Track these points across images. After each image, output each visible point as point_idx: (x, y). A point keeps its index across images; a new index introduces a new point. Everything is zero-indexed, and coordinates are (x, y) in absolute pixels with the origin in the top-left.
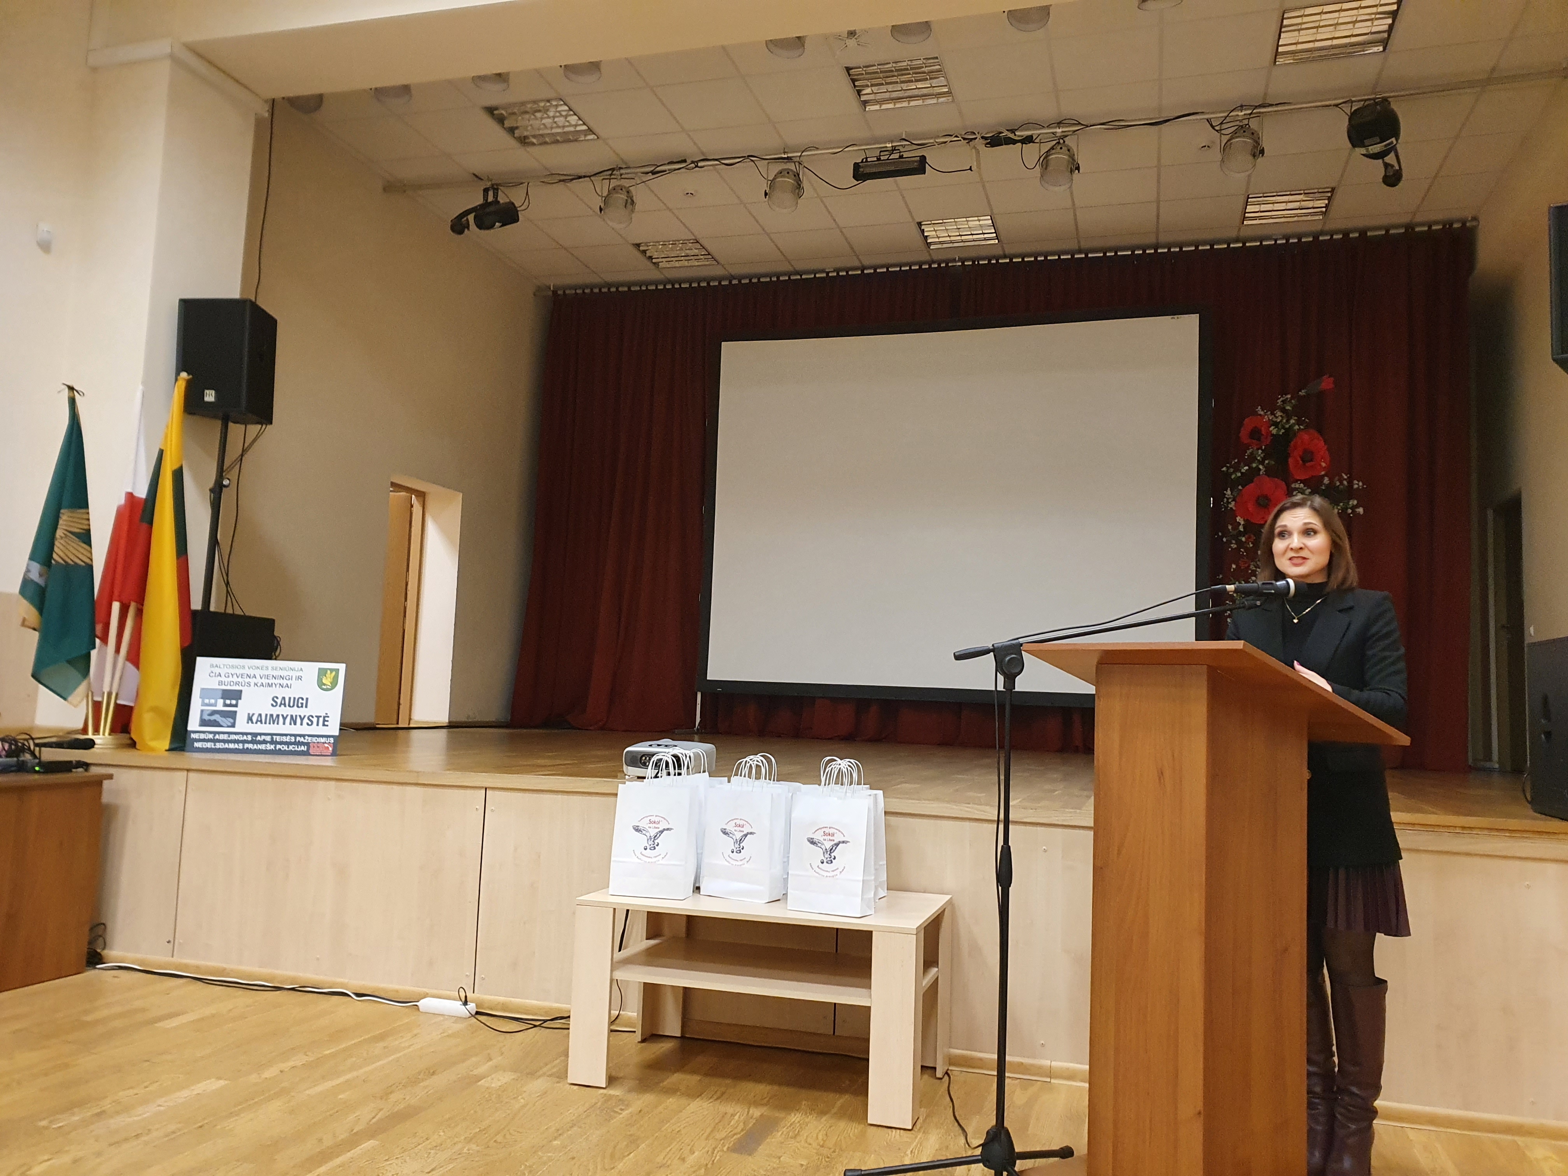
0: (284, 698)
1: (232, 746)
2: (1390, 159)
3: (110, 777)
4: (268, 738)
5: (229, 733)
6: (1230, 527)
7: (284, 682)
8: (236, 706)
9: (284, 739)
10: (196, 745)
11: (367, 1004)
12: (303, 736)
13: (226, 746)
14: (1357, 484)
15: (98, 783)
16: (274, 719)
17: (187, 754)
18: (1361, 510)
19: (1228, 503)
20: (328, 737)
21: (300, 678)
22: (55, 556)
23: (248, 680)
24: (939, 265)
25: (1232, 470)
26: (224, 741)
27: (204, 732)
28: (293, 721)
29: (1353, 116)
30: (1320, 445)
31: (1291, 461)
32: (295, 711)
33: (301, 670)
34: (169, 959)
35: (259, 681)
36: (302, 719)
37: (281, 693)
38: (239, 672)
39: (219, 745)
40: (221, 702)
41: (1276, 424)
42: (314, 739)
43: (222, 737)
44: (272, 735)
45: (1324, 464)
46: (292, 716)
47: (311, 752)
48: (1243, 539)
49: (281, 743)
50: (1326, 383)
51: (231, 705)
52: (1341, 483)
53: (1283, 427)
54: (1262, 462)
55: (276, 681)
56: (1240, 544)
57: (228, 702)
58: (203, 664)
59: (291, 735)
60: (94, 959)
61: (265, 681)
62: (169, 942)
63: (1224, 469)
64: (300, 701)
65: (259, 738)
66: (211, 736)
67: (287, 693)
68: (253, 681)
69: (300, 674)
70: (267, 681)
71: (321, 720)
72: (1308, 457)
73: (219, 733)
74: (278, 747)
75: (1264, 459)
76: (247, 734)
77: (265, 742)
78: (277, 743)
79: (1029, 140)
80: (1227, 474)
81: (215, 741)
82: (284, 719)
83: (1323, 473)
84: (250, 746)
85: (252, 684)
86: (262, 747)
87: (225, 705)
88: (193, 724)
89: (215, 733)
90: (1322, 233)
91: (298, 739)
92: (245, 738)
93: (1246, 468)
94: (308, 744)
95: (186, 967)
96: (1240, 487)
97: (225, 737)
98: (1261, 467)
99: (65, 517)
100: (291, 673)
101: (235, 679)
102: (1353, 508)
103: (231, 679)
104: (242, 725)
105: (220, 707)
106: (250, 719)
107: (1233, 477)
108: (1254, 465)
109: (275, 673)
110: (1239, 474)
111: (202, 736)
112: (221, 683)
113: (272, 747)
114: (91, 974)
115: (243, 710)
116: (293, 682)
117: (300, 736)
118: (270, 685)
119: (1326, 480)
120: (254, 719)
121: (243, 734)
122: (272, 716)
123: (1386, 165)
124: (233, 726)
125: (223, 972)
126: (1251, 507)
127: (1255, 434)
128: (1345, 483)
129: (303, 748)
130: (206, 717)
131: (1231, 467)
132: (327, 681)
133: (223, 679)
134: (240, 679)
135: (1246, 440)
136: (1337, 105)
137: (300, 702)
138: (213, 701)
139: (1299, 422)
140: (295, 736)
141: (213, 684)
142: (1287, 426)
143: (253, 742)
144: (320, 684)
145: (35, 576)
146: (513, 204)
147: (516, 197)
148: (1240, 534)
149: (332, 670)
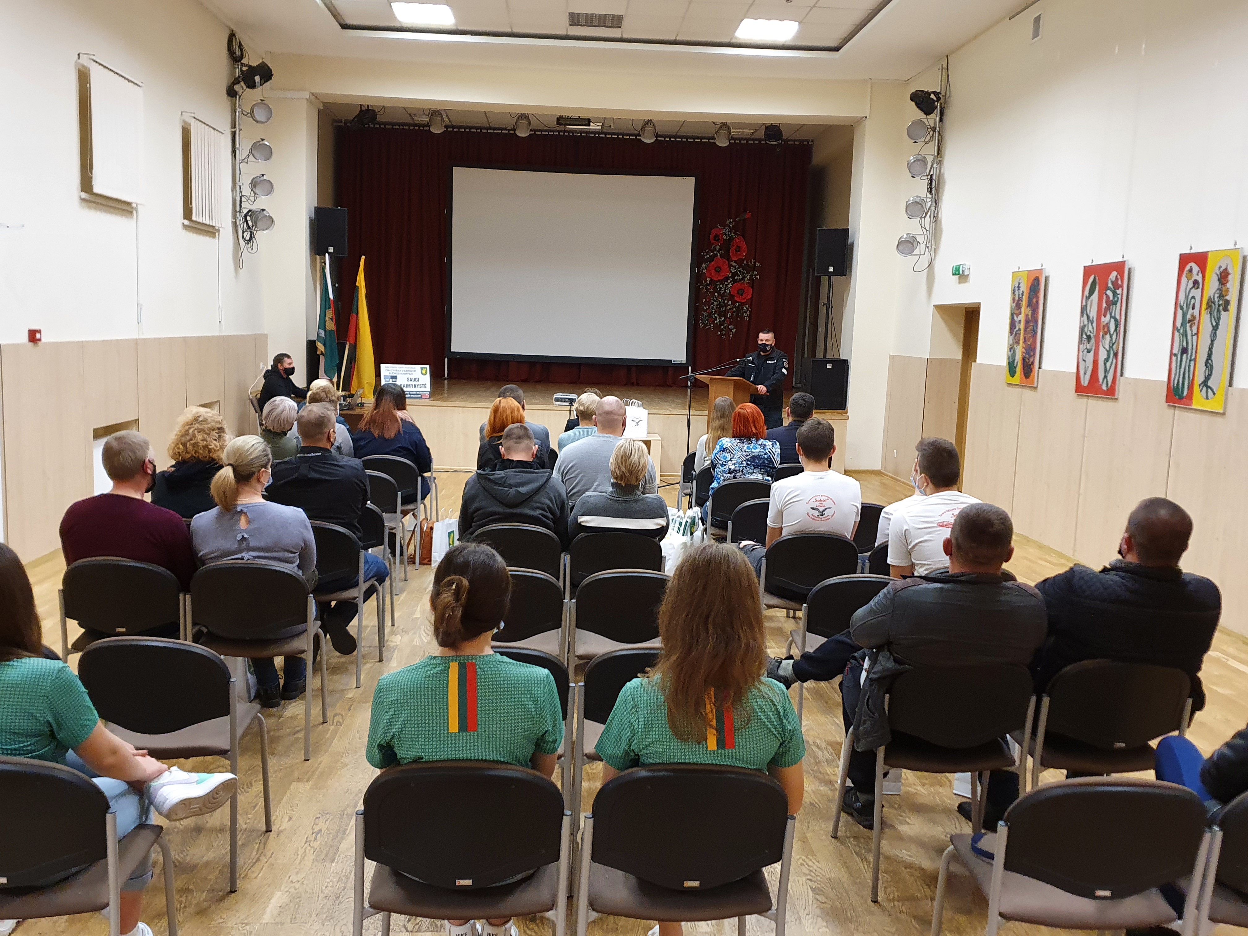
6: (704, 281)
7: (410, 372)
8: (396, 381)
12: (419, 392)
18: (758, 277)
19: (703, 270)
20: (427, 391)
23: (398, 372)
25: (706, 254)
30: (743, 245)
31: (731, 251)
32: (415, 383)
33: (415, 368)
35: (402, 372)
40: (390, 381)
42: (422, 393)
45: (744, 254)
47: (422, 397)
48: (709, 287)
50: (747, 215)
52: (751, 264)
56: (708, 290)
57: (393, 380)
58: (383, 366)
63: (702, 254)
67: (412, 376)
71: (424, 386)
72: (738, 250)
75: (720, 250)
80: (704, 256)
83: (744, 258)
85: (400, 374)
93: (712, 254)
94: (420, 395)
96: (709, 263)
98: (718, 254)
100: (411, 369)
101: (395, 371)
102: (755, 275)
108: (715, 253)
109: (406, 370)
110: (709, 256)
116: (413, 373)
118: (406, 374)
119: (745, 262)
126: (713, 271)
127: (716, 237)
132: (424, 372)
133: (390, 372)
135: (713, 242)
137: (417, 380)
138: (387, 381)
139: (735, 234)
141: (387, 374)
142: (730, 235)
144: (422, 373)
149: (425, 368)
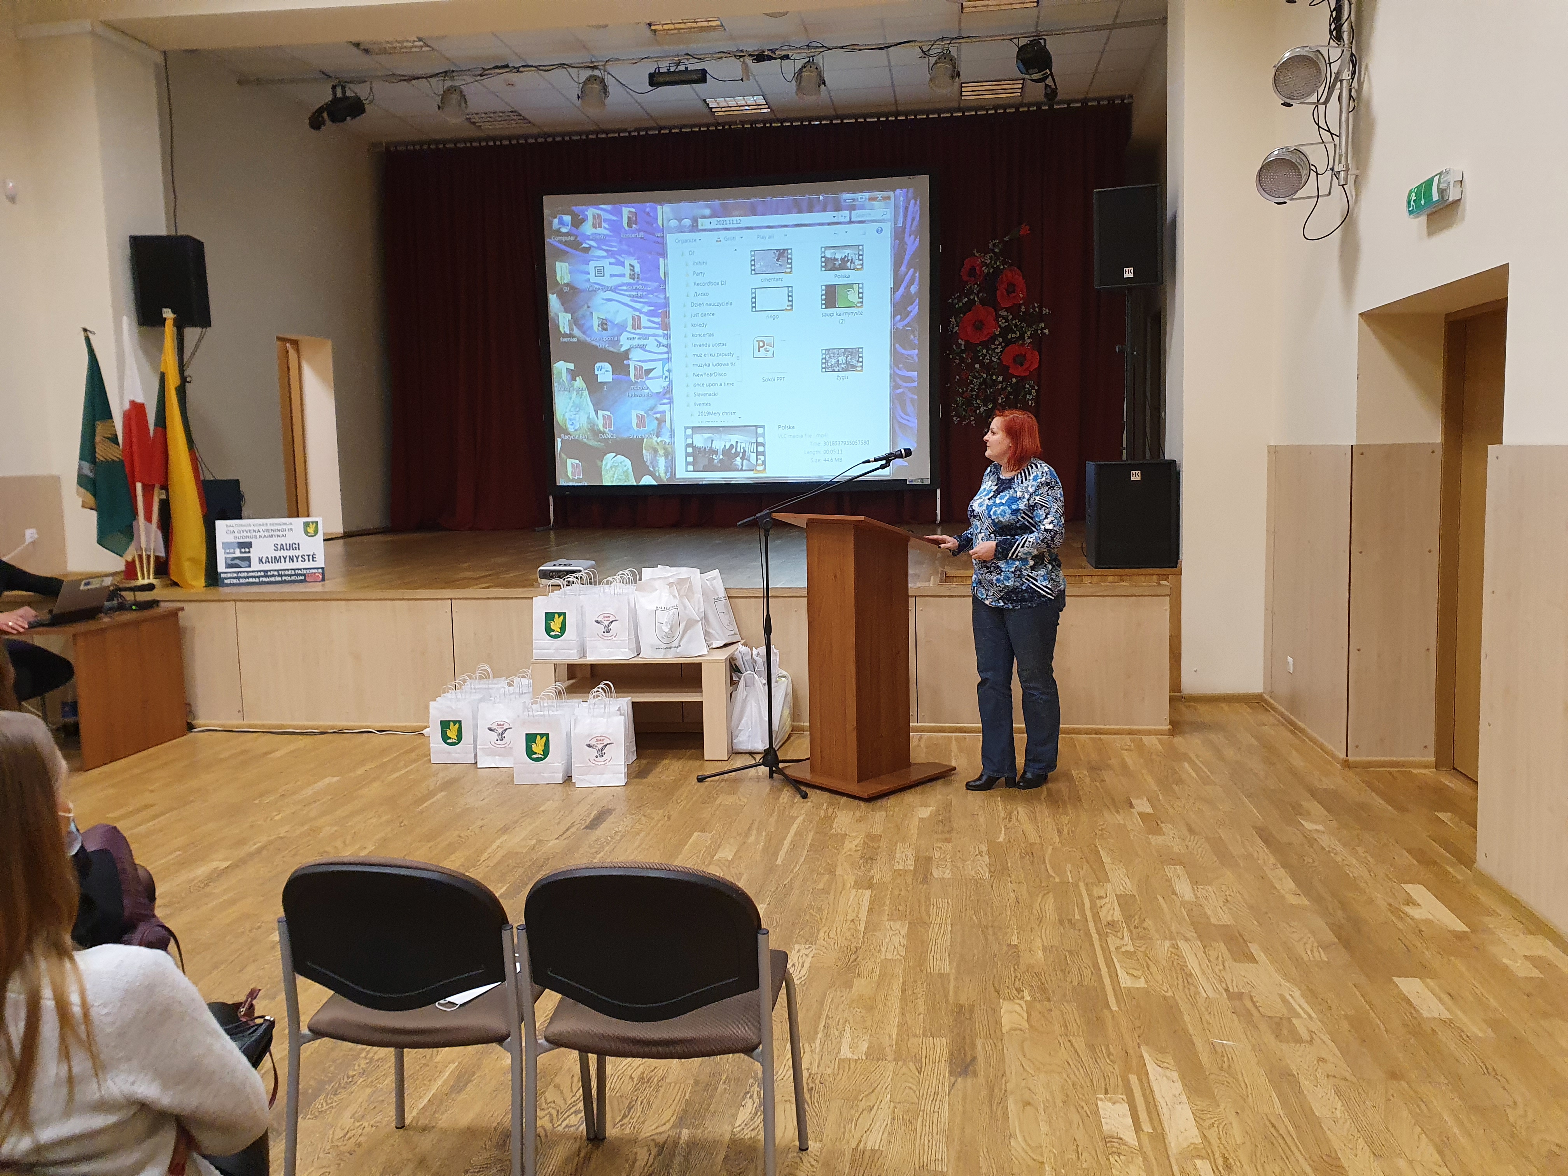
0: (282, 545)
1: (251, 580)
2: (1049, 79)
3: (182, 609)
4: (276, 573)
5: (248, 572)
6: (954, 347)
7: (281, 533)
8: (249, 552)
9: (287, 573)
10: (226, 581)
11: (387, 736)
13: (247, 580)
14: (1045, 311)
15: (174, 614)
16: (278, 560)
17: (221, 589)
18: (1046, 331)
19: (953, 328)
20: (317, 568)
21: (291, 529)
22: (97, 455)
23: (254, 534)
24: (723, 127)
25: (956, 301)
26: (245, 578)
27: (230, 573)
28: (291, 559)
29: (1020, 49)
30: (1019, 280)
31: (998, 293)
32: (292, 553)
33: (291, 524)
34: (241, 722)
35: (262, 534)
36: (297, 558)
37: (280, 541)
38: (247, 528)
39: (242, 581)
40: (238, 551)
41: (987, 265)
43: (243, 575)
44: (278, 571)
45: (1021, 296)
46: (290, 557)
47: (307, 579)
49: (285, 575)
50: (1025, 230)
51: (245, 552)
52: (1034, 310)
53: (993, 267)
54: (977, 295)
55: (275, 533)
56: (962, 360)
57: (243, 550)
59: (292, 569)
60: (190, 727)
61: (267, 534)
62: (239, 711)
63: (950, 301)
64: (294, 546)
65: (269, 573)
66: (235, 575)
67: (283, 541)
68: (258, 534)
69: (290, 527)
70: (269, 534)
71: (311, 557)
72: (1011, 288)
73: (241, 572)
74: (284, 578)
75: (979, 292)
76: (260, 571)
77: (273, 576)
78: (281, 576)
79: (786, 57)
80: (953, 305)
81: (238, 578)
82: (285, 559)
83: (1021, 302)
84: (264, 579)
85: (258, 537)
86: (272, 579)
87: (241, 552)
88: (221, 567)
89: (237, 573)
90: (1022, 105)
91: (297, 571)
92: (259, 574)
93: (966, 299)
95: (255, 726)
96: (962, 315)
97: (245, 575)
98: (976, 299)
99: (100, 428)
100: (284, 527)
101: (245, 534)
102: (1042, 329)
103: (242, 534)
104: (255, 566)
105: (238, 554)
106: (261, 560)
107: (957, 306)
108: (972, 297)
109: (273, 528)
110: (961, 304)
111: (229, 575)
112: (235, 537)
113: (280, 579)
114: (190, 735)
115: (254, 555)
116: (287, 533)
117: (298, 569)
118: (272, 536)
120: (264, 560)
121: (258, 571)
122: (275, 557)
123: (1046, 84)
124: (250, 566)
125: (282, 726)
126: (969, 329)
127: (972, 271)
128: (1037, 309)
129: (302, 578)
130: (230, 562)
131: (955, 298)
132: (311, 530)
133: (237, 534)
134: (249, 534)
135: (965, 278)
136: (1009, 40)
137: (292, 547)
138: (232, 551)
139: (1004, 263)
140: (295, 570)
141: (230, 539)
142: (995, 266)
143: (266, 576)
144: (306, 533)
145: (86, 471)
146: (359, 98)
147: (360, 91)
148: (963, 352)
149: (313, 523)
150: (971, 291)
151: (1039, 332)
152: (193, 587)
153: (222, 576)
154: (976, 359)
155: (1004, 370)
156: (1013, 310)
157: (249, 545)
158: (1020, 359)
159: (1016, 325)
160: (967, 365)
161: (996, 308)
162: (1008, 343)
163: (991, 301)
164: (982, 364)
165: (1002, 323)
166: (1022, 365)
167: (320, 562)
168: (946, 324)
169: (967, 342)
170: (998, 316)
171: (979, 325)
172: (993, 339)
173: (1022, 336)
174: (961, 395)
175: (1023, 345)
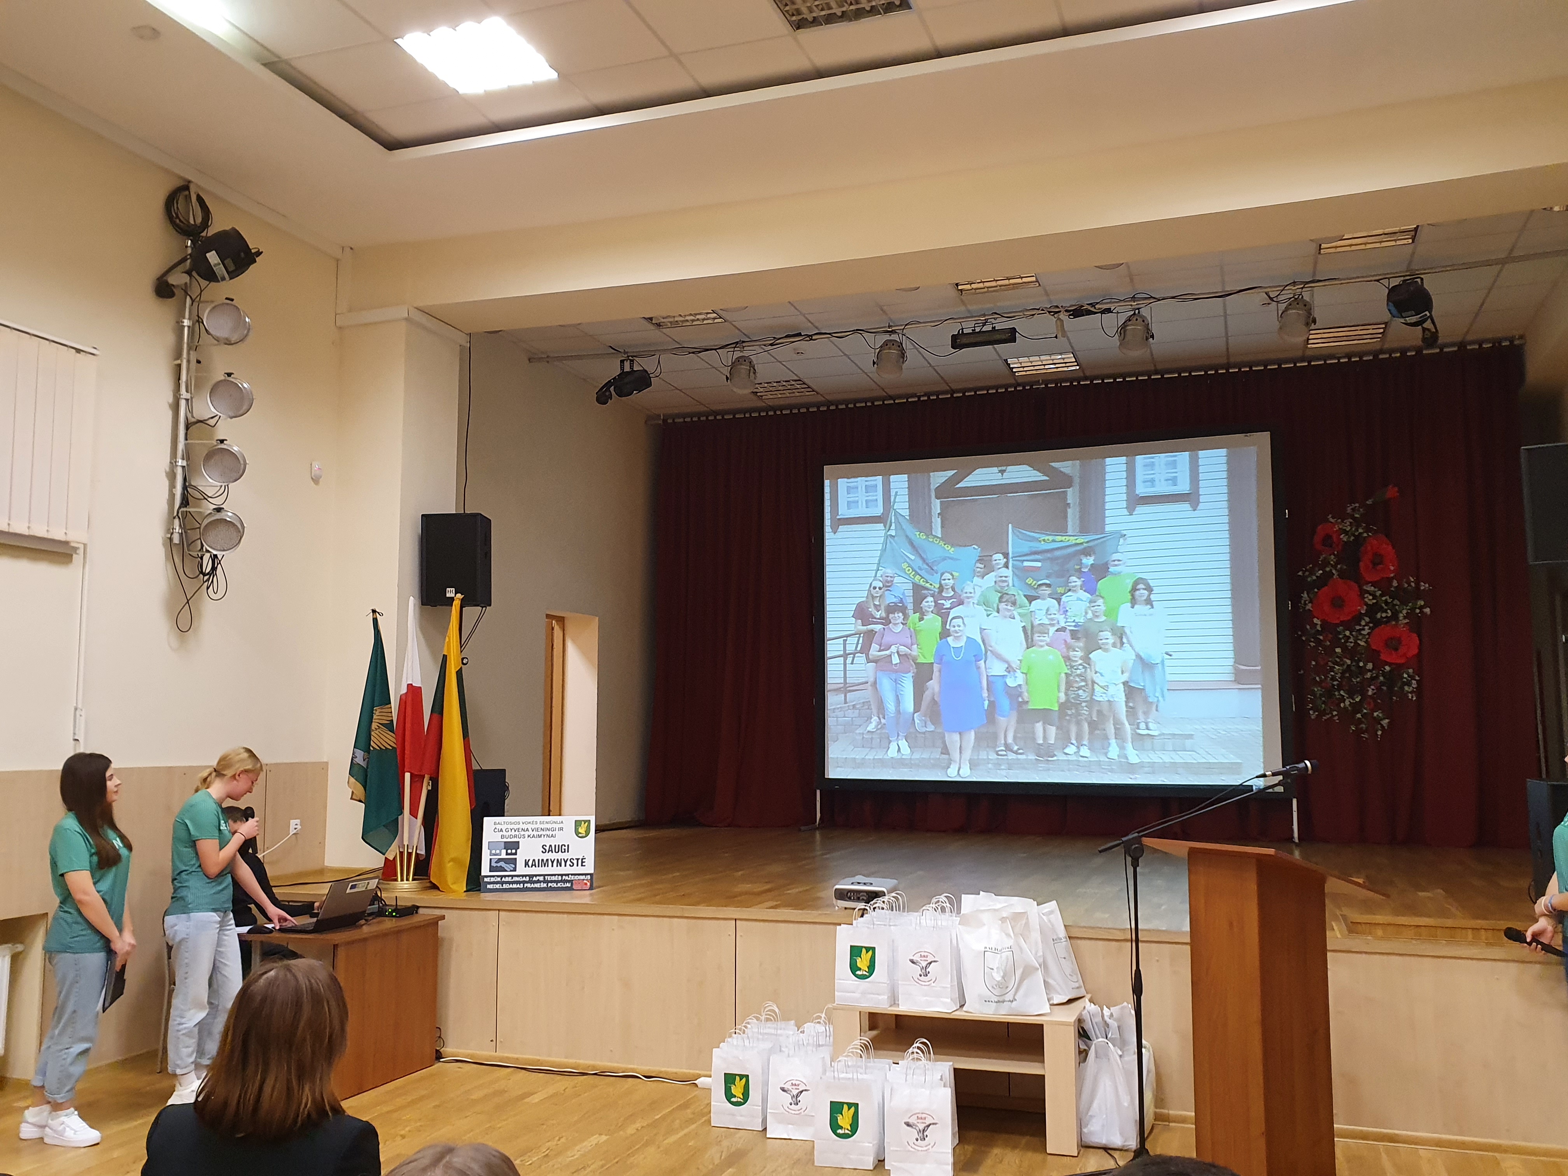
0: (551, 846)
1: (515, 886)
2: (1428, 324)
3: (443, 918)
4: (541, 878)
5: (512, 876)
6: (1308, 627)
7: (550, 833)
8: (516, 854)
9: (553, 878)
10: (488, 886)
11: (655, 1084)
12: (568, 875)
13: (511, 886)
14: (1424, 586)
15: (433, 924)
16: (544, 863)
17: (482, 895)
18: (1427, 610)
19: (1305, 604)
20: (586, 875)
21: (561, 829)
22: (372, 743)
23: (523, 833)
24: (1024, 387)
25: (1307, 573)
26: (509, 883)
27: (493, 876)
28: (559, 863)
29: (1392, 291)
30: (1387, 549)
31: (1361, 564)
32: (560, 856)
33: (562, 822)
34: (493, 1053)
35: (531, 833)
36: (566, 862)
37: (548, 842)
38: (516, 827)
39: (505, 886)
40: (504, 851)
41: (1346, 532)
42: (576, 877)
43: (507, 879)
44: (544, 875)
45: (1392, 568)
46: (558, 860)
47: (574, 887)
48: (1321, 638)
49: (552, 882)
51: (511, 854)
52: (1409, 585)
53: (1353, 535)
54: (1335, 567)
55: (544, 833)
56: (1319, 643)
57: (509, 851)
58: (488, 822)
59: (558, 875)
60: (439, 1056)
61: (535, 833)
62: (492, 1041)
63: (1300, 573)
65: (535, 879)
66: (499, 879)
67: (553, 842)
68: (527, 833)
69: (561, 825)
70: (538, 833)
71: (580, 861)
72: (1377, 560)
73: (505, 876)
74: (550, 885)
75: (1337, 563)
76: (526, 876)
77: (538, 882)
78: (548, 882)
79: (1109, 311)
80: (1304, 578)
81: (502, 883)
82: (553, 862)
83: (1392, 575)
84: (529, 885)
85: (526, 836)
86: (537, 885)
87: (507, 854)
88: (485, 870)
89: (502, 877)
90: (1381, 352)
91: (564, 877)
92: (524, 879)
93: (1321, 572)
94: (571, 881)
95: (508, 1060)
96: (1316, 590)
97: (509, 879)
98: (1334, 571)
99: (377, 712)
100: (554, 826)
101: (513, 833)
102: (1421, 608)
103: (510, 833)
104: (521, 869)
105: (504, 856)
106: (526, 864)
107: (1309, 579)
108: (1328, 569)
109: (543, 826)
110: (1314, 578)
111: (493, 879)
112: (502, 837)
113: (545, 885)
114: (437, 1066)
115: (520, 858)
116: (556, 832)
117: (566, 875)
118: (540, 836)
119: (1395, 583)
120: (530, 864)
121: (523, 876)
122: (543, 860)
123: (1424, 329)
124: (515, 870)
125: (538, 1062)
127: (1327, 540)
128: (1413, 584)
129: (568, 885)
130: (494, 864)
131: (1306, 570)
132: (582, 830)
133: (504, 833)
134: (517, 833)
136: (1378, 281)
137: (562, 848)
138: (498, 852)
139: (1367, 530)
140: (562, 875)
141: (497, 837)
142: (1357, 534)
143: (530, 882)
144: (577, 833)
145: (359, 760)
146: (646, 371)
148: (1319, 633)
149: (585, 821)
150: (1326, 563)
151: (1418, 611)
152: (454, 891)
153: (486, 880)
154: (1336, 642)
155: (1373, 655)
156: (1383, 585)
157: (516, 846)
158: (1393, 643)
159: (1386, 602)
160: (1325, 648)
161: (1359, 581)
162: (1376, 623)
163: (1353, 574)
164: (1344, 648)
165: (1369, 599)
166: (1396, 649)
167: (589, 868)
168: (1296, 600)
169: (1322, 621)
170: (1362, 593)
171: (1338, 602)
172: (1358, 618)
173: (1395, 616)
174: (1319, 684)
175: (1396, 625)
